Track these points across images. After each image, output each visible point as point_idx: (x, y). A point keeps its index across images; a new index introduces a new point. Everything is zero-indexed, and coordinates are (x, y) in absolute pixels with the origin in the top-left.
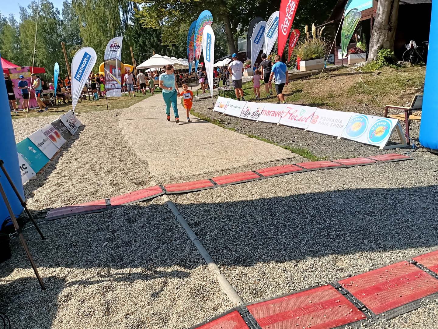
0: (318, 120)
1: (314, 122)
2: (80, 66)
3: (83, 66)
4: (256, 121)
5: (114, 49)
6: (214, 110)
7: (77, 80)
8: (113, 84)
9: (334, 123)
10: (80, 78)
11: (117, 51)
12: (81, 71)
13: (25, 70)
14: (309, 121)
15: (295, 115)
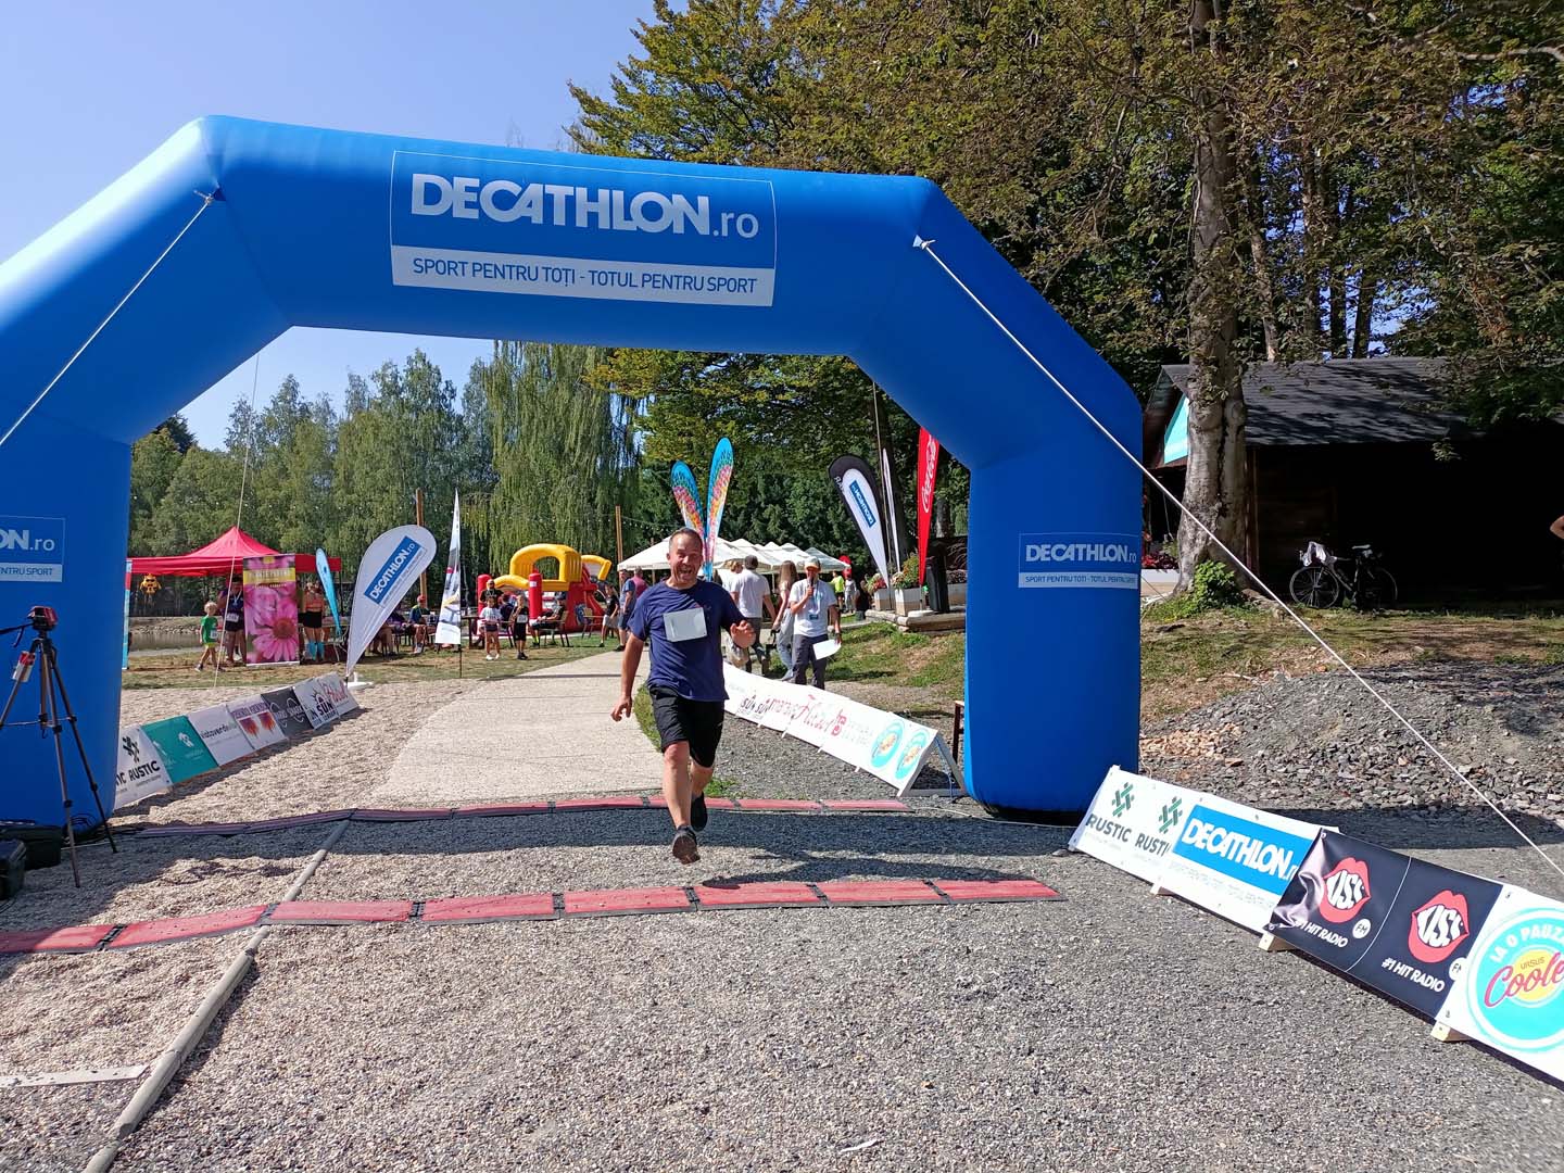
0: (843, 727)
1: (836, 731)
3: (394, 567)
4: (758, 725)
7: (372, 599)
9: (863, 735)
10: (382, 595)
12: (386, 580)
13: (285, 562)
14: (831, 728)
15: (813, 713)
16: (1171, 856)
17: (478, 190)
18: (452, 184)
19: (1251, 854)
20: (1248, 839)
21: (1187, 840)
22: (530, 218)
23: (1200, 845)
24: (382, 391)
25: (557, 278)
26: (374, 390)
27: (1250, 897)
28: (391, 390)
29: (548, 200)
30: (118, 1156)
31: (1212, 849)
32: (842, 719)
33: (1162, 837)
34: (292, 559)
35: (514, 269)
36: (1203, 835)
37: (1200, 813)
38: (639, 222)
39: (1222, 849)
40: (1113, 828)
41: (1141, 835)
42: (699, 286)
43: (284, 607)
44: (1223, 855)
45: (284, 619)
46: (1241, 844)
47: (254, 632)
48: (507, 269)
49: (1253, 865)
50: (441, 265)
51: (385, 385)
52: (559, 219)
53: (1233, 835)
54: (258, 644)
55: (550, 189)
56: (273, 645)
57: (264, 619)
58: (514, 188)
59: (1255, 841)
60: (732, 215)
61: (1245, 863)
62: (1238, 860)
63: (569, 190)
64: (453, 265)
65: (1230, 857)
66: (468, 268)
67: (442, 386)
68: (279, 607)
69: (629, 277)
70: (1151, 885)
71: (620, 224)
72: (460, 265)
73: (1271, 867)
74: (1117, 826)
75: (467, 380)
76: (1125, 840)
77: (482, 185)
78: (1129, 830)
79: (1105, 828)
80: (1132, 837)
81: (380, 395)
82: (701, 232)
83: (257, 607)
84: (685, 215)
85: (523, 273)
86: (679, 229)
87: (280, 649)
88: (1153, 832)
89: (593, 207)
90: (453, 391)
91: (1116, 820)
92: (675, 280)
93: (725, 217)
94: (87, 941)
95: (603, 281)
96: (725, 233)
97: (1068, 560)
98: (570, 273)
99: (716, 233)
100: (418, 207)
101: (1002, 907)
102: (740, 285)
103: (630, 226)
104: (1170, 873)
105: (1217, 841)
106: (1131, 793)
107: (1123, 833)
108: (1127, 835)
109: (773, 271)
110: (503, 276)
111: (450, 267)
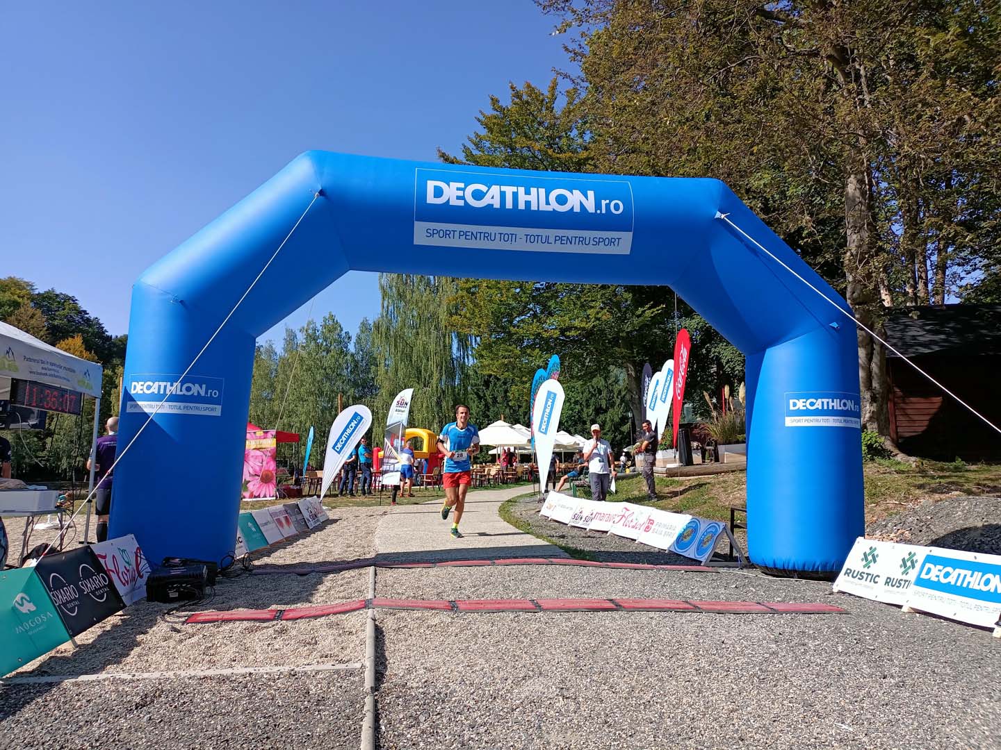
0: (653, 527)
1: (647, 529)
2: (345, 431)
3: (349, 431)
4: (586, 529)
5: (400, 409)
6: (541, 513)
7: (336, 451)
8: (394, 464)
9: (668, 530)
10: (342, 448)
11: (403, 411)
12: (344, 439)
13: (269, 435)
14: (643, 527)
15: (630, 519)
16: (913, 588)
17: (463, 190)
18: (449, 186)
19: (975, 581)
20: (970, 572)
21: (923, 576)
22: (493, 205)
23: (936, 579)
24: (306, 339)
25: (506, 239)
26: (301, 338)
27: (978, 607)
28: (312, 337)
29: (503, 194)
30: (376, 702)
31: (944, 581)
32: (651, 522)
33: (904, 577)
34: (274, 433)
35: (482, 235)
36: (935, 573)
37: (930, 559)
38: (554, 206)
39: (952, 580)
40: (865, 576)
41: (888, 578)
42: (587, 243)
43: (267, 463)
44: (953, 583)
45: (267, 471)
46: (965, 575)
47: (247, 480)
48: (479, 234)
49: (977, 587)
50: (441, 233)
51: (308, 335)
52: (509, 205)
53: (958, 571)
54: (250, 486)
55: (504, 188)
56: (259, 487)
57: (255, 471)
58: (483, 188)
59: (976, 573)
60: (608, 201)
61: (970, 587)
62: (965, 585)
63: (514, 189)
64: (448, 232)
65: (959, 584)
66: (457, 234)
67: (343, 334)
68: (264, 463)
69: (547, 238)
70: (900, 607)
71: (543, 207)
72: (452, 232)
73: (991, 587)
74: (868, 574)
75: (358, 331)
76: (877, 582)
77: (466, 186)
78: (878, 576)
79: (859, 576)
80: (881, 580)
81: (304, 341)
82: (590, 211)
83: (250, 463)
84: (581, 202)
85: (487, 236)
86: (577, 209)
87: (264, 489)
88: (897, 574)
89: (528, 198)
90: (349, 338)
91: (866, 570)
92: (574, 239)
93: (604, 203)
94: (268, 616)
95: (532, 240)
96: (604, 212)
97: (818, 408)
98: (514, 236)
99: (598, 212)
100: (431, 199)
101: (812, 616)
102: (611, 242)
103: (549, 208)
104: (913, 598)
105: (947, 575)
106: (875, 553)
107: (874, 579)
108: (877, 579)
109: (631, 233)
110: (476, 238)
111: (446, 234)
